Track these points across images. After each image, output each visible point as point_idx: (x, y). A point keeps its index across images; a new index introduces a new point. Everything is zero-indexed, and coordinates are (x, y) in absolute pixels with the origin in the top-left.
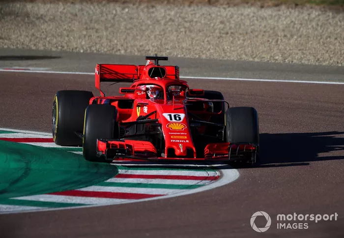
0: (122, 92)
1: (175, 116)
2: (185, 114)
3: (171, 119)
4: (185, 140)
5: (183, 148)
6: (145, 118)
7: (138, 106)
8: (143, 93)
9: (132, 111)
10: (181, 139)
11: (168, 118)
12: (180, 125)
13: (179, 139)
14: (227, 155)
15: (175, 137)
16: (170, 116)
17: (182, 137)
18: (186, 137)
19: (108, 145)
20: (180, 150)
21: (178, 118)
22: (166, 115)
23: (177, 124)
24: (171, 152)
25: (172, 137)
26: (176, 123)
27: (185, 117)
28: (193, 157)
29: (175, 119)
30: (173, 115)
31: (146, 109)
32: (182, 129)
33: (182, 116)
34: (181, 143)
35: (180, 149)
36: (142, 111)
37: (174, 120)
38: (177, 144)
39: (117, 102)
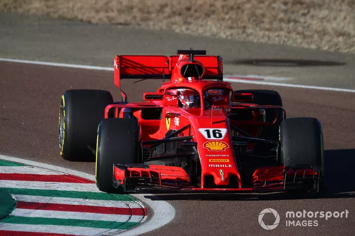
0: (146, 98)
1: (214, 132)
2: (227, 128)
3: (209, 136)
4: (227, 164)
5: (224, 176)
6: (176, 134)
7: (168, 117)
8: (174, 98)
9: (159, 123)
10: (222, 163)
11: (205, 135)
12: (221, 143)
13: (219, 163)
14: (282, 183)
15: (214, 161)
16: (208, 132)
17: (223, 161)
18: (228, 161)
19: (127, 173)
20: (220, 178)
21: (217, 135)
22: (203, 131)
23: (217, 143)
24: (209, 180)
25: (210, 160)
26: (215, 141)
27: (228, 134)
28: (238, 187)
29: (215, 136)
30: (211, 130)
31: (177, 121)
32: (224, 149)
33: (224, 131)
34: (222, 168)
35: (220, 176)
36: (172, 123)
37: (212, 138)
38: (216, 170)
39: (140, 111)
